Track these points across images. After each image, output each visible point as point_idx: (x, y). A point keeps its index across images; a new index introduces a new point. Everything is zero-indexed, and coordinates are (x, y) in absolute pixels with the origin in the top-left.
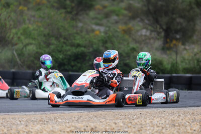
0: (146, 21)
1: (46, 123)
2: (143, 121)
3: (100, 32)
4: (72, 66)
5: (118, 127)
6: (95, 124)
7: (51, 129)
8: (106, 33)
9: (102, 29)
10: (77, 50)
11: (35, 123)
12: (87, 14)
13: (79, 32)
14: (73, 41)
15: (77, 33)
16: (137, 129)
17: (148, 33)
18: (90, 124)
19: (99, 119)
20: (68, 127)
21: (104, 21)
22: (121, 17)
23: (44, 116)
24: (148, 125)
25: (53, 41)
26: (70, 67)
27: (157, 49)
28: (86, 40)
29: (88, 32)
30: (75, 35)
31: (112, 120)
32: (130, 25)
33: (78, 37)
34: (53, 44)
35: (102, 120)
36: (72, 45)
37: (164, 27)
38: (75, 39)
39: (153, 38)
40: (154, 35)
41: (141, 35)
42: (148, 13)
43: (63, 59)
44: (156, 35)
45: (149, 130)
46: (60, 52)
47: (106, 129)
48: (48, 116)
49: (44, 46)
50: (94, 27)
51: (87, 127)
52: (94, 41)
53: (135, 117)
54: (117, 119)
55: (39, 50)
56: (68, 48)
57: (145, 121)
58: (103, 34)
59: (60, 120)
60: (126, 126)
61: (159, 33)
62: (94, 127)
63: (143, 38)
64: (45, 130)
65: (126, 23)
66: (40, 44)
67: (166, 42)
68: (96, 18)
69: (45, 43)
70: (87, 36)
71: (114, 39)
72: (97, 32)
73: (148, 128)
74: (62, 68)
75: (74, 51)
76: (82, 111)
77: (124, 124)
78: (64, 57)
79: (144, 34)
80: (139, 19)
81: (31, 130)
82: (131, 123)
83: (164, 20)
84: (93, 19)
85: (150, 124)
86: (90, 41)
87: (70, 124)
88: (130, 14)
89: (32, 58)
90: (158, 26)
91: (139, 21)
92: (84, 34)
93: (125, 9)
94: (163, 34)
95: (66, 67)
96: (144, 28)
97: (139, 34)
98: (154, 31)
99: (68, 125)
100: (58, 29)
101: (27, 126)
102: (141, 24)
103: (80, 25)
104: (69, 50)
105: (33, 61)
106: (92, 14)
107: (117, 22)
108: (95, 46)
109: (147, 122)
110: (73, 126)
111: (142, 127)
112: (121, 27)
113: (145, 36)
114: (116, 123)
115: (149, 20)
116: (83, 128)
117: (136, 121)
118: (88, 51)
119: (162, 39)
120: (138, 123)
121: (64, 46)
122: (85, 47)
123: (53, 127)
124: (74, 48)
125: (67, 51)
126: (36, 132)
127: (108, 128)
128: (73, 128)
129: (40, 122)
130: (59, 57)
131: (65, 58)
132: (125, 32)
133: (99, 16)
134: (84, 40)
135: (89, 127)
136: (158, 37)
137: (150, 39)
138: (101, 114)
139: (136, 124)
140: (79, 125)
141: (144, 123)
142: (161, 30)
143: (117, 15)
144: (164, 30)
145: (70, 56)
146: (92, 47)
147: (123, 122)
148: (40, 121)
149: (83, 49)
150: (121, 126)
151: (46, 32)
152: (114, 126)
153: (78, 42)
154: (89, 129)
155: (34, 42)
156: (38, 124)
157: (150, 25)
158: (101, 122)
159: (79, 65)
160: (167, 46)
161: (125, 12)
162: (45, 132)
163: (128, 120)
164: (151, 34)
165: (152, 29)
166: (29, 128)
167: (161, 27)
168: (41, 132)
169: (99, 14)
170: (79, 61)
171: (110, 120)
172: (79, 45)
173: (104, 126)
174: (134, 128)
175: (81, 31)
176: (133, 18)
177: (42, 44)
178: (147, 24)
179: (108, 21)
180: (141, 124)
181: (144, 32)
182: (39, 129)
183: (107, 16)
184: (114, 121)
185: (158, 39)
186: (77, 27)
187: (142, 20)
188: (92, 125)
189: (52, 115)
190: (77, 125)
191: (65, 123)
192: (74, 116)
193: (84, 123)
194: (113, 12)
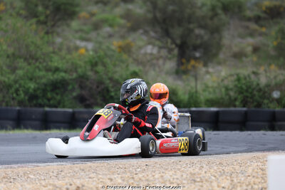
0: (152, 34)
1: (12, 180)
2: (150, 176)
3: (87, 50)
4: (49, 100)
5: (115, 184)
6: (82, 180)
8: (95, 51)
9: (90, 46)
10: (55, 76)
12: (68, 26)
13: (56, 50)
14: (49, 63)
15: (54, 52)
17: (155, 51)
18: (75, 181)
19: (88, 173)
20: (44, 186)
21: (93, 35)
22: (116, 29)
23: (9, 171)
24: (157, 181)
25: (21, 63)
26: (46, 101)
27: (167, 73)
28: (67, 62)
29: (69, 51)
30: (52, 55)
31: (106, 175)
32: (130, 39)
33: (56, 58)
34: (20, 68)
35: (92, 175)
36: (48, 70)
37: (178, 42)
38: (51, 61)
39: (161, 57)
40: (164, 52)
41: (146, 54)
42: (154, 22)
43: (35, 90)
44: (166, 54)
46: (31, 79)
47: (97, 188)
48: (15, 171)
49: (8, 71)
50: (78, 43)
51: (71, 185)
53: (139, 170)
54: (113, 173)
56: (42, 73)
57: (153, 176)
58: (91, 53)
59: (32, 177)
60: (125, 183)
61: (170, 51)
62: (80, 186)
63: (149, 57)
65: (123, 37)
66: (1, 69)
67: (180, 63)
68: (81, 30)
69: (9, 67)
70: (68, 57)
71: (107, 60)
72: (83, 51)
74: (35, 102)
75: (51, 78)
76: (64, 163)
77: (123, 180)
78: (36, 86)
79: (149, 51)
80: (141, 31)
82: (133, 178)
83: (177, 32)
84: (77, 31)
85: (160, 180)
86: (72, 63)
87: (47, 181)
88: (129, 25)
90: (169, 41)
91: (142, 34)
92: (63, 53)
93: (122, 17)
94: (176, 51)
95: (40, 101)
96: (149, 43)
97: (143, 51)
98: (164, 48)
99: (43, 183)
100: (27, 46)
102: (145, 38)
103: (58, 40)
104: (44, 76)
106: (75, 24)
107: (110, 36)
108: (80, 70)
109: (156, 176)
110: (50, 185)
112: (116, 43)
113: (151, 54)
114: (111, 180)
115: (156, 32)
116: (66, 187)
117: (140, 176)
118: (70, 77)
119: (175, 59)
120: (143, 179)
121: (37, 70)
122: (65, 72)
123: (22, 186)
124: (50, 74)
125: (40, 78)
128: (50, 187)
129: (4, 180)
130: (30, 87)
131: (38, 89)
132: (122, 49)
133: (85, 28)
134: (64, 61)
135: (73, 186)
136: (169, 56)
137: (158, 59)
138: (90, 167)
139: (140, 179)
140: (59, 183)
141: (152, 178)
142: (174, 46)
143: (111, 26)
144: (177, 45)
145: (46, 85)
146: (76, 72)
147: (121, 177)
148: (4, 178)
149: (63, 74)
151: (11, 51)
152: (109, 183)
153: (56, 64)
157: (158, 39)
158: (90, 178)
159: (59, 97)
160: (183, 68)
161: (122, 21)
163: (129, 174)
164: (159, 52)
165: (160, 44)
167: (174, 42)
169: (85, 24)
170: (57, 91)
171: (103, 174)
172: (57, 70)
173: (95, 183)
175: (60, 50)
176: (133, 29)
177: (5, 68)
178: (153, 37)
179: (98, 34)
180: (147, 180)
181: (149, 49)
182: (3, 189)
183: (96, 27)
184: (108, 176)
185: (170, 59)
186: (53, 43)
187: (146, 32)
188: (78, 182)
189: (20, 169)
190: (56, 183)
191: (39, 180)
192: (52, 170)
193: (67, 180)
194: (104, 21)
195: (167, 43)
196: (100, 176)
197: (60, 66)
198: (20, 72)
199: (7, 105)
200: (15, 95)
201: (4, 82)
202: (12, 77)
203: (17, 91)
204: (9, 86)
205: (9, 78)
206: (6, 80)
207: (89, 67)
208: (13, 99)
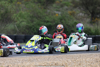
0: (82, 9)
1: (32, 61)
2: (81, 60)
3: (59, 15)
5: (69, 63)
7: (35, 64)
8: (61, 15)
9: (60, 13)
10: (47, 24)
11: (27, 62)
12: (52, 6)
13: (48, 15)
14: (45, 19)
15: (47, 15)
16: (78, 63)
17: (83, 15)
18: (54, 61)
20: (44, 63)
21: (61, 9)
22: (69, 7)
23: (31, 58)
24: (84, 62)
25: (35, 19)
27: (88, 23)
29: (52, 14)
30: (46, 16)
31: (66, 59)
32: (74, 11)
33: (47, 17)
34: (35, 21)
35: (61, 59)
37: (91, 11)
38: (46, 18)
39: (85, 17)
40: (86, 15)
41: (80, 16)
42: (83, 4)
44: (87, 16)
45: (84, 64)
46: (39, 25)
47: (62, 64)
50: (55, 12)
51: (53, 63)
52: (56, 19)
53: (77, 57)
54: (68, 59)
55: (28, 24)
56: (42, 23)
57: (83, 60)
58: (60, 16)
59: (39, 60)
60: (73, 62)
61: (88, 15)
62: (56, 63)
63: (81, 17)
64: (32, 65)
65: (72, 10)
66: (28, 21)
67: (92, 19)
68: (56, 7)
69: (31, 20)
70: (52, 17)
71: (66, 18)
72: (57, 15)
73: (84, 63)
76: (50, 55)
77: (72, 61)
79: (81, 15)
80: (78, 8)
81: (25, 65)
82: (75, 60)
83: (91, 8)
84: (55, 8)
85: (85, 61)
86: (53, 19)
87: (44, 61)
88: (73, 5)
89: (24, 29)
90: (88, 11)
91: (78, 9)
93: (71, 3)
94: (90, 15)
96: (81, 12)
97: (78, 15)
98: (86, 14)
99: (43, 62)
100: (37, 13)
101: (22, 63)
102: (79, 10)
103: (48, 11)
105: (25, 30)
106: (54, 5)
107: (67, 9)
109: (84, 60)
110: (46, 63)
111: (81, 63)
112: (69, 12)
113: (82, 16)
114: (67, 61)
115: (83, 8)
116: (51, 63)
117: (78, 60)
118: (53, 24)
119: (90, 18)
120: (79, 61)
122: (51, 22)
123: (35, 63)
124: (45, 23)
126: (27, 66)
127: (64, 63)
128: (46, 64)
129: (29, 61)
132: (71, 14)
133: (58, 7)
134: (50, 18)
135: (54, 63)
136: (88, 17)
137: (84, 18)
138: (60, 56)
139: (78, 61)
140: (49, 62)
141: (82, 61)
142: (90, 13)
143: (67, 6)
144: (91, 13)
146: (55, 22)
147: (71, 60)
148: (29, 60)
149: (50, 23)
150: (70, 63)
151: (31, 15)
152: (67, 62)
153: (47, 20)
154: (54, 64)
155: (25, 20)
156: (28, 62)
158: (60, 60)
160: (93, 21)
161: (71, 4)
162: (31, 66)
163: (74, 59)
164: (84, 15)
165: (85, 12)
166: (24, 64)
167: (90, 12)
168: (30, 66)
169: (58, 5)
171: (65, 59)
172: (48, 22)
174: (77, 63)
175: (49, 14)
176: (75, 7)
177: (29, 21)
178: (82, 10)
179: (63, 9)
180: (80, 61)
181: (81, 14)
182: (29, 65)
183: (62, 6)
184: (66, 60)
185: (88, 18)
186: (47, 12)
187: (80, 8)
188: (56, 62)
189: (35, 57)
190: (48, 62)
191: (42, 61)
192: (46, 58)
193: (52, 61)
194: (65, 4)
195: (87, 12)
196: (63, 60)
197: (49, 20)
198: (35, 23)
199: (30, 34)
200: (33, 31)
201: (29, 26)
202: (32, 24)
203: (34, 29)
204: (31, 27)
205: (31, 25)
206: (30, 25)
207: (59, 21)
208: (32, 32)
